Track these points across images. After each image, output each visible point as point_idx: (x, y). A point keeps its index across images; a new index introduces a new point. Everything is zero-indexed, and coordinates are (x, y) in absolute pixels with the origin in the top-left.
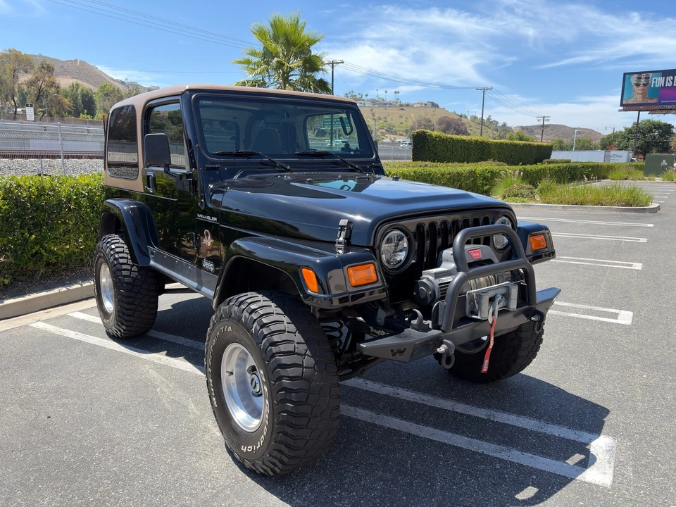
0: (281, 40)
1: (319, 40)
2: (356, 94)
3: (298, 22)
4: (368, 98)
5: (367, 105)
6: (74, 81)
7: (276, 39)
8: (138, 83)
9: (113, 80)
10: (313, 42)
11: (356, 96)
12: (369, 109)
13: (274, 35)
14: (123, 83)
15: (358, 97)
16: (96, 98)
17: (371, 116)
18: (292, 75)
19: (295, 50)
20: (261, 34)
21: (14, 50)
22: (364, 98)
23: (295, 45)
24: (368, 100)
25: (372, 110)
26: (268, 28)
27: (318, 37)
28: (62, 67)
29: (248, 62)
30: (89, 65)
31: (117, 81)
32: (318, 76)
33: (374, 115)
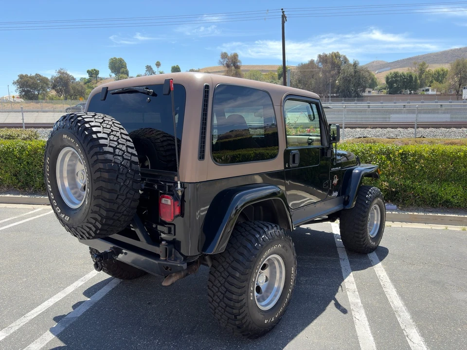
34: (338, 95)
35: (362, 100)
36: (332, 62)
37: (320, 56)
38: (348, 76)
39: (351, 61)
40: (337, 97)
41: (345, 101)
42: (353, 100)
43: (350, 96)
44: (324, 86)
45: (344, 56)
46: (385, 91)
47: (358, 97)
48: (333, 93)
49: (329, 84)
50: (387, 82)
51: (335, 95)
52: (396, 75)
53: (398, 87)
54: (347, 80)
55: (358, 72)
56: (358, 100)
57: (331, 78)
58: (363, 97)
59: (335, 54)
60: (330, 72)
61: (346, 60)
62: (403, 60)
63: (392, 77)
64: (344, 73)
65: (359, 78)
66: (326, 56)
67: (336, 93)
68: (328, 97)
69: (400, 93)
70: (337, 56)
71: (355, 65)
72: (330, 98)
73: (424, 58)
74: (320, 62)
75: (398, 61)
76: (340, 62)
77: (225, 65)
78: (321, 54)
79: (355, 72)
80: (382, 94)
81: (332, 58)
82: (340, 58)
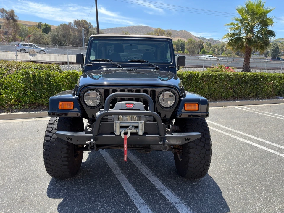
0: (250, 13)
1: (271, 11)
3: (261, 2)
6: (179, 38)
7: (247, 12)
8: (205, 38)
9: (195, 37)
10: (268, 12)
13: (247, 10)
14: (199, 38)
16: (186, 44)
18: (254, 29)
19: (257, 16)
20: (240, 11)
21: (159, 28)
23: (256, 14)
26: (244, 7)
27: (271, 9)
28: (177, 33)
29: (232, 24)
30: (187, 32)
31: (197, 37)
32: (269, 28)
36: (83, 26)
37: (75, 21)
59: (84, 21)
61: (91, 26)
62: (109, 29)
64: (92, 33)
66: (79, 21)
74: (75, 25)
76: (88, 27)
77: (5, 18)
81: (83, 23)
82: (87, 23)
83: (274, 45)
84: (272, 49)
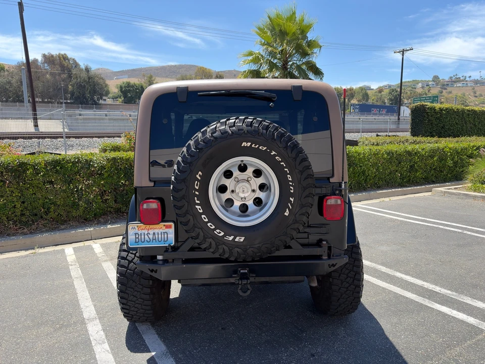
2: (461, 76)
4: (471, 79)
5: (469, 85)
11: (459, 78)
12: (471, 88)
15: (462, 78)
17: (472, 94)
22: (467, 79)
24: (471, 81)
25: (474, 89)
33: (475, 93)
34: (72, 101)
35: (100, 108)
36: (60, 64)
37: (44, 56)
38: (82, 81)
39: (82, 66)
40: (71, 103)
41: (82, 108)
42: (93, 108)
43: (87, 103)
44: (54, 90)
45: (73, 59)
46: (120, 100)
47: (95, 105)
48: (67, 99)
49: (60, 89)
50: (121, 91)
51: (69, 101)
52: (128, 85)
53: (132, 96)
54: (80, 86)
55: (91, 78)
56: (96, 108)
57: (62, 83)
58: (100, 104)
59: (63, 55)
60: (60, 74)
61: (76, 65)
62: (128, 70)
63: (125, 87)
64: (77, 77)
65: (95, 85)
66: (52, 56)
67: (70, 99)
68: (62, 103)
69: (135, 103)
70: (65, 57)
71: (87, 70)
72: (64, 105)
73: (147, 71)
74: (45, 62)
75: (123, 71)
76: (70, 65)
78: (46, 54)
79: (89, 78)
80: (118, 103)
81: (60, 59)
82: (69, 60)
83: (393, 91)
84: (390, 98)
